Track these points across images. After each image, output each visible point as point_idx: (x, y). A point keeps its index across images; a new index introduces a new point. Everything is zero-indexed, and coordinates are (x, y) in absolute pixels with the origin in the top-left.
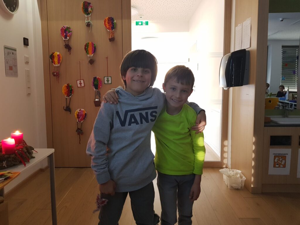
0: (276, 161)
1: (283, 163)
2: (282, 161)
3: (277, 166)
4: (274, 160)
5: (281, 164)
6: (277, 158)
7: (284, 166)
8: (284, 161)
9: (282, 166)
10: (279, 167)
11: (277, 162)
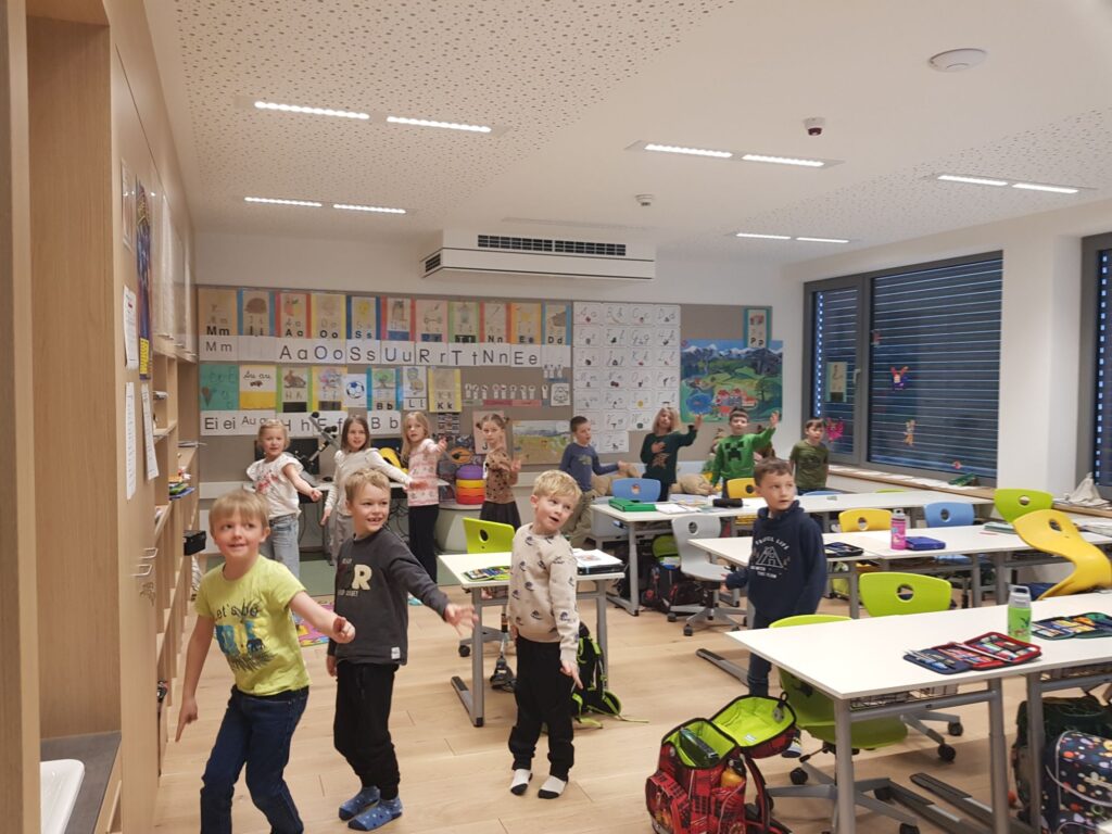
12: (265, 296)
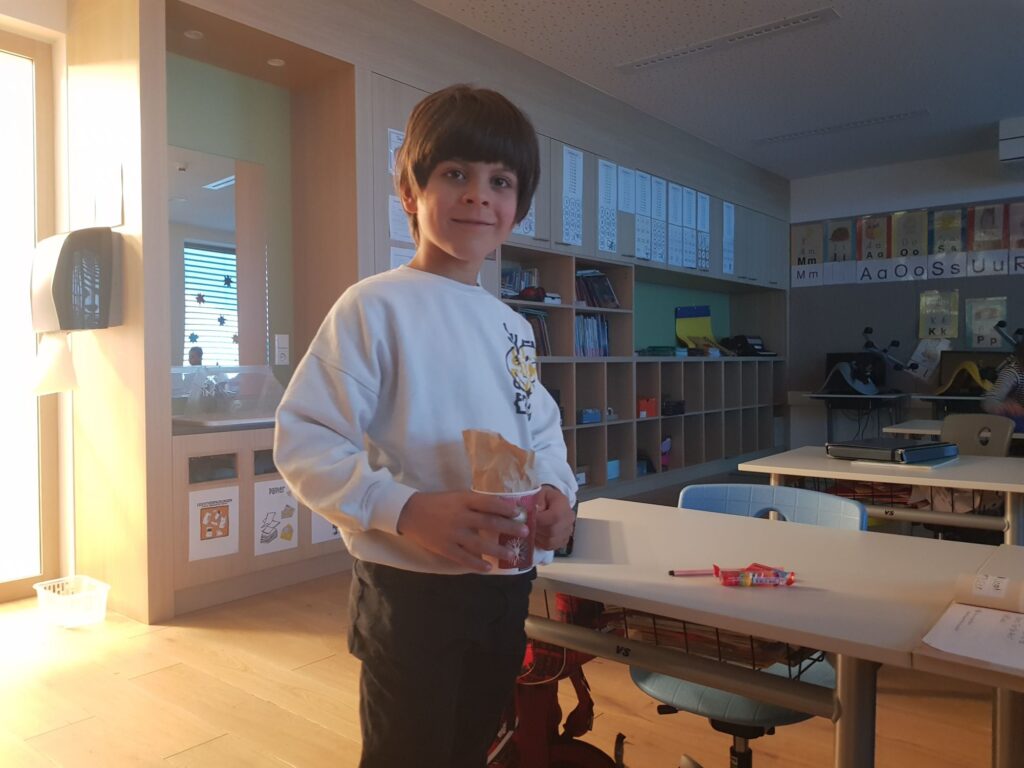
0: (205, 522)
1: (222, 526)
2: (219, 521)
3: (209, 534)
4: (201, 520)
5: (217, 528)
6: (208, 515)
7: (226, 533)
8: (223, 520)
9: (219, 533)
10: (214, 536)
11: (209, 523)
12: (848, 225)
